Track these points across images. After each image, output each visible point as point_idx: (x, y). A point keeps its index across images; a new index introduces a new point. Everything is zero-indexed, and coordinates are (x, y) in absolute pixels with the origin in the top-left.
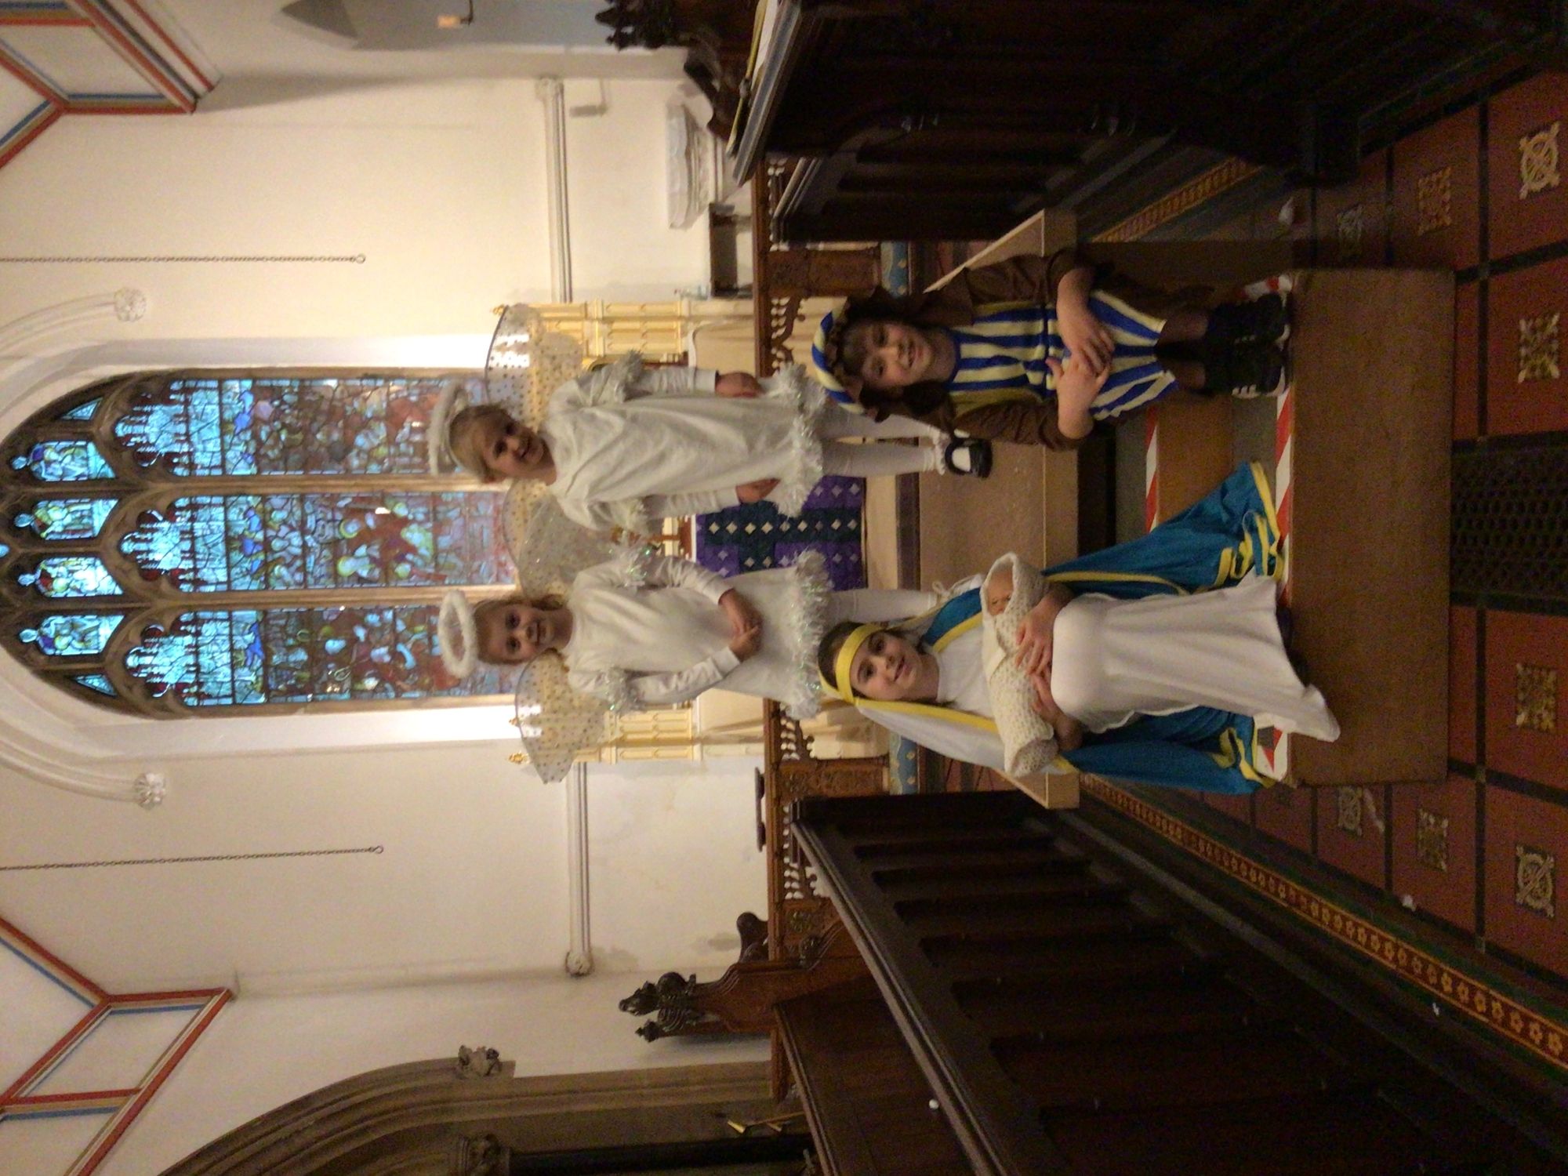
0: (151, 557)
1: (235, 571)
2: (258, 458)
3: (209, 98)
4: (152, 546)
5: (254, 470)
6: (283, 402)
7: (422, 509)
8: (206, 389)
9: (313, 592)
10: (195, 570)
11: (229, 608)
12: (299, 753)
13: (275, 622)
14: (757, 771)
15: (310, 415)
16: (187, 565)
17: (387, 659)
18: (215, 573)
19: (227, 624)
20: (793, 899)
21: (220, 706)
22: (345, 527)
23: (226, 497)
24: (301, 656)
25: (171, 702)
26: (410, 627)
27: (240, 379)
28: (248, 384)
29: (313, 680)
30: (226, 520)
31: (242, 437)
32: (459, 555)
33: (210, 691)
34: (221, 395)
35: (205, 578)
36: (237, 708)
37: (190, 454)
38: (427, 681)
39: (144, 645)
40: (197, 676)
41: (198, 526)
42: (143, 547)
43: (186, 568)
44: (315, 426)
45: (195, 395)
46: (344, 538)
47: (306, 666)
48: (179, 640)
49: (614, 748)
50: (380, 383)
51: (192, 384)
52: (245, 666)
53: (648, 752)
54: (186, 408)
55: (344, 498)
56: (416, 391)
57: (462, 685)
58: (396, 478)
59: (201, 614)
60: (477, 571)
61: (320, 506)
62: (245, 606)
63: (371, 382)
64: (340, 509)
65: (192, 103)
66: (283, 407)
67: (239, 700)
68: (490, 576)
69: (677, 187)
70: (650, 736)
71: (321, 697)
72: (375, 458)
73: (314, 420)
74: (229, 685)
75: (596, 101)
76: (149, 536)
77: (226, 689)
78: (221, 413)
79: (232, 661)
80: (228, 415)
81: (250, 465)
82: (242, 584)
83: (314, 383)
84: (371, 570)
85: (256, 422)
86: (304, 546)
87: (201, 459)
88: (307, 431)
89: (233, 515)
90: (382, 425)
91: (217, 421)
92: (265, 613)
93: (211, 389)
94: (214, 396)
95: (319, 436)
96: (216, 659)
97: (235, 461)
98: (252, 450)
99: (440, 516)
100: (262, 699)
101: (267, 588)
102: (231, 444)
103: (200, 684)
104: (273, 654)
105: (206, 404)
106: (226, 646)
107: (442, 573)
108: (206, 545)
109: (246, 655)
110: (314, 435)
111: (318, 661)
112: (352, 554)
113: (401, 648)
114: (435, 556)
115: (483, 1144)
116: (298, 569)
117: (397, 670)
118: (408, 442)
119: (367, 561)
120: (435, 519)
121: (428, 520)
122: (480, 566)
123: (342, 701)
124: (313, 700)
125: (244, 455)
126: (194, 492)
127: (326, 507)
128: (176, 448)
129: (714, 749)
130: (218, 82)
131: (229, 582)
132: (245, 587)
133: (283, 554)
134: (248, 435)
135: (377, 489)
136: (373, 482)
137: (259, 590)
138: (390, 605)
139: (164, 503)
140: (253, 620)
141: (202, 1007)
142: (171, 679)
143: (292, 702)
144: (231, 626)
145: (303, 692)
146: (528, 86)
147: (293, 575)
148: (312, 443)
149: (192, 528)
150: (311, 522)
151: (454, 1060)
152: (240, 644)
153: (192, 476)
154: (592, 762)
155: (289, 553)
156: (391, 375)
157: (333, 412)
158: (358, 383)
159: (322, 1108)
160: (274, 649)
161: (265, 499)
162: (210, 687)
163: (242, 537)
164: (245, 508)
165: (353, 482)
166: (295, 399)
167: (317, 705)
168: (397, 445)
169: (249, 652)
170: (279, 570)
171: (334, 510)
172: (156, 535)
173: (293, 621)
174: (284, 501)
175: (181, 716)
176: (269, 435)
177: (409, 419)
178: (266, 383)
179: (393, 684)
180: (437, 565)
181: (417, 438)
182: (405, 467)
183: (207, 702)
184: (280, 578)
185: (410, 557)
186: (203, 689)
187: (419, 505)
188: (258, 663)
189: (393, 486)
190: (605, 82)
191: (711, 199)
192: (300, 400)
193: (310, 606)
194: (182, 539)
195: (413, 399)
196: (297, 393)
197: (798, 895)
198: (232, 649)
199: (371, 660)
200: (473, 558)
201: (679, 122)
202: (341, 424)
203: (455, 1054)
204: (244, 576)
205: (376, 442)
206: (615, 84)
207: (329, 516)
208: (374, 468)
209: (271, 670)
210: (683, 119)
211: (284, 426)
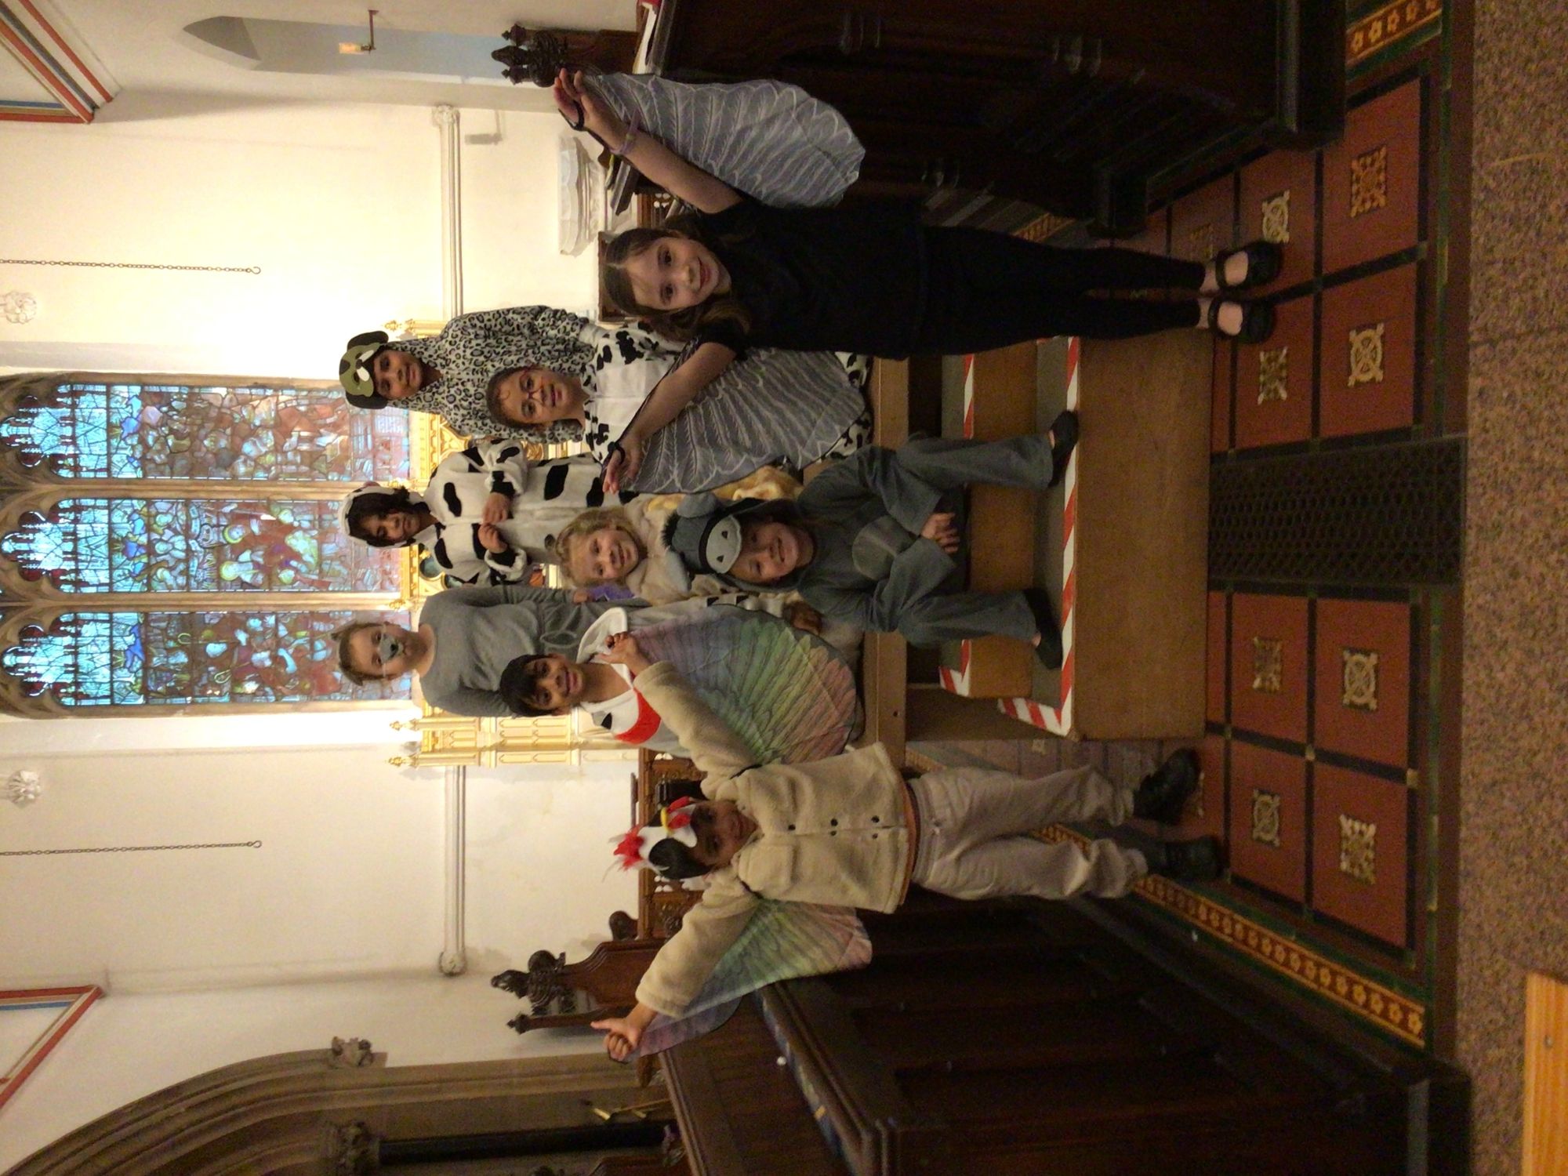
0: (32, 557)
1: (117, 573)
2: (144, 462)
3: (106, 110)
4: (33, 546)
5: (140, 474)
6: (172, 408)
7: (307, 517)
8: (93, 393)
9: (197, 596)
10: (77, 571)
11: (110, 610)
12: (178, 753)
13: (156, 625)
14: (633, 776)
15: (199, 422)
16: (69, 565)
17: (268, 663)
18: (96, 575)
19: (108, 625)
20: (662, 892)
21: (97, 706)
22: (229, 533)
23: (110, 499)
24: (182, 658)
25: (48, 702)
26: (292, 632)
27: (128, 384)
28: (136, 390)
29: (192, 683)
30: (110, 523)
31: (129, 442)
32: (342, 563)
33: (89, 692)
34: (108, 400)
35: (87, 579)
36: (115, 708)
37: (75, 456)
38: (307, 686)
39: (22, 644)
40: (75, 677)
41: (82, 530)
42: (24, 547)
43: (68, 569)
44: (203, 432)
45: (82, 398)
46: (228, 543)
47: (186, 668)
48: (58, 640)
49: (493, 753)
50: (269, 392)
51: (79, 387)
52: (124, 667)
53: (527, 756)
54: (73, 411)
55: (230, 504)
56: (306, 402)
57: (343, 690)
58: (283, 486)
59: (82, 615)
60: (362, 579)
61: (206, 511)
62: (128, 608)
63: (260, 392)
64: (225, 514)
65: (90, 113)
66: (171, 413)
67: (117, 702)
68: (373, 585)
69: (568, 216)
70: (530, 741)
71: (200, 700)
72: (262, 466)
73: (201, 426)
74: (107, 686)
75: (491, 130)
76: (31, 536)
77: (105, 690)
78: (109, 417)
79: (111, 664)
80: (115, 419)
81: (136, 468)
82: (124, 586)
83: (203, 390)
84: (255, 575)
85: (143, 426)
86: (188, 550)
87: (85, 461)
88: (193, 437)
89: (117, 517)
90: (270, 434)
91: (104, 425)
92: (146, 615)
93: (98, 393)
94: (102, 400)
95: (206, 442)
96: (96, 661)
97: (121, 465)
98: (138, 455)
99: (326, 524)
100: (141, 701)
101: (149, 591)
102: (117, 448)
103: (77, 684)
104: (154, 656)
105: (92, 406)
106: (106, 647)
107: (326, 579)
108: (88, 546)
109: (126, 657)
110: (202, 441)
111: (199, 663)
112: (236, 560)
113: (282, 652)
114: (320, 564)
115: (353, 1131)
116: (181, 573)
117: (277, 675)
118: (296, 450)
119: (251, 565)
120: (321, 526)
121: (313, 528)
122: (364, 574)
123: (224, 703)
124: (193, 702)
125: (130, 459)
126: (78, 494)
127: (209, 511)
128: (62, 450)
129: (591, 754)
130: (116, 95)
131: (110, 584)
132: (127, 589)
133: (166, 557)
134: (134, 440)
135: (262, 496)
136: (261, 489)
137: (141, 592)
138: (272, 609)
139: (46, 504)
140: (133, 623)
141: (69, 1004)
142: (49, 678)
143: (171, 704)
144: (111, 628)
145: (181, 695)
146: (425, 112)
147: (175, 578)
148: (200, 450)
149: (75, 529)
150: (195, 527)
151: (325, 1051)
152: (120, 645)
153: (77, 479)
154: (471, 767)
155: (172, 557)
156: (280, 386)
157: (222, 420)
158: (247, 391)
159: (192, 1096)
160: (154, 651)
161: (150, 502)
162: (89, 688)
163: (124, 540)
164: (129, 511)
165: (239, 489)
166: (184, 405)
167: (196, 707)
168: (285, 453)
169: (129, 654)
170: (162, 573)
171: (218, 515)
172: (38, 536)
173: (174, 624)
174: (169, 505)
175: (57, 716)
176: (156, 440)
177: (297, 429)
178: (155, 389)
179: (273, 689)
180: (321, 571)
181: (305, 447)
182: (292, 475)
183: (85, 702)
184: (162, 581)
185: (294, 563)
186: (81, 690)
187: (305, 513)
188: (138, 664)
189: (279, 494)
190: (500, 112)
191: (601, 228)
192: (189, 407)
193: (192, 610)
194: (64, 541)
195: (302, 409)
196: (185, 400)
197: (667, 889)
198: (112, 651)
199: (251, 663)
200: (358, 566)
201: (571, 154)
202: (228, 431)
203: (326, 1044)
204: (126, 579)
205: (264, 450)
206: (510, 116)
207: (214, 521)
208: (261, 475)
209: (151, 671)
210: (575, 151)
211: (172, 431)
